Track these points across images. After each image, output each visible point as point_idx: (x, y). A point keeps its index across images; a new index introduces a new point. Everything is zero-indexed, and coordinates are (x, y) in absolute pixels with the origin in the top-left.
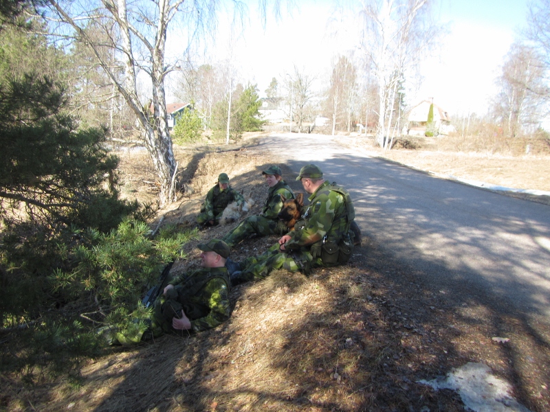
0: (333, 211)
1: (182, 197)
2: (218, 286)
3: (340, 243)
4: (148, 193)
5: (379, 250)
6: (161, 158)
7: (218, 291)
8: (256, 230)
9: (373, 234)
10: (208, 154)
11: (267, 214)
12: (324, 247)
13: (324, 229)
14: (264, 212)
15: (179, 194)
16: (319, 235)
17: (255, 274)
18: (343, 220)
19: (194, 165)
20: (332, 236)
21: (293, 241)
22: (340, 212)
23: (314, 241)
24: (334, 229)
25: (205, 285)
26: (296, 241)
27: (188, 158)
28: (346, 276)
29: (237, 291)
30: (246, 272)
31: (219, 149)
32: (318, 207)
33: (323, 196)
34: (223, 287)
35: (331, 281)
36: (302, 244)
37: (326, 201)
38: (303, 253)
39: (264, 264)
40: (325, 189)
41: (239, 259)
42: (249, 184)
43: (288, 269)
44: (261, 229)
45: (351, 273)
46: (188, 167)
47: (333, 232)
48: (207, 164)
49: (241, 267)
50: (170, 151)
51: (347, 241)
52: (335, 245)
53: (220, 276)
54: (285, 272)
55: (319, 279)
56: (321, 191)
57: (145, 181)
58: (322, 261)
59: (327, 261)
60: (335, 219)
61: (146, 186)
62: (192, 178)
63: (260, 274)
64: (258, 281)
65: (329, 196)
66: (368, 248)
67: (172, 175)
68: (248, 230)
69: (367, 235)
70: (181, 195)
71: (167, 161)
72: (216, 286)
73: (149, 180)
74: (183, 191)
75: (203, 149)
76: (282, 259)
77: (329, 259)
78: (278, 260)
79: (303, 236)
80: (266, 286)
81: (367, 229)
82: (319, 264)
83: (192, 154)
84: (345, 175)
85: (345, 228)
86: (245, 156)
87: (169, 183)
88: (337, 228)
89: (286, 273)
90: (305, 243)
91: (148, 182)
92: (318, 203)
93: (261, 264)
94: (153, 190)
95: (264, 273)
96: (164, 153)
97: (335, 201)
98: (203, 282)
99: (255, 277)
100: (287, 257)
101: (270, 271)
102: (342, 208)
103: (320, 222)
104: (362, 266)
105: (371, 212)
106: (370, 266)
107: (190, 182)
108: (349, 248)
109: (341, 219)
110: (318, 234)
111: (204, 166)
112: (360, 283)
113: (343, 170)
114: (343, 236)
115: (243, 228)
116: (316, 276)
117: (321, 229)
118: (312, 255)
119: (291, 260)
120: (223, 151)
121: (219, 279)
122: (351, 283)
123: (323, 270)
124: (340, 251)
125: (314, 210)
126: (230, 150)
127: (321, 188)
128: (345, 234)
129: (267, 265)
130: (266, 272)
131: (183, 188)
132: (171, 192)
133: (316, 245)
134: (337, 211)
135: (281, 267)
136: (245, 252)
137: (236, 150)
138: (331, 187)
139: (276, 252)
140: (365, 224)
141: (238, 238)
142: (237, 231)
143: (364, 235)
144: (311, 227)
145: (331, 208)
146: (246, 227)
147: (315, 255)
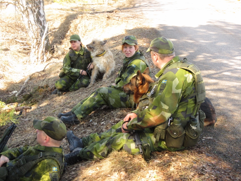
0: (179, 91)
1: (52, 57)
2: (48, 167)
3: (186, 126)
4: (20, 52)
5: (233, 133)
6: (32, 18)
7: (48, 173)
8: (107, 102)
9: (230, 113)
10: (80, 16)
11: (119, 85)
12: (168, 130)
13: (169, 111)
14: (117, 83)
15: (49, 55)
16: (163, 117)
17: (94, 153)
18: (191, 101)
19: (66, 26)
20: (178, 118)
21: (136, 122)
22: (188, 92)
23: (158, 123)
24: (180, 110)
25: (36, 166)
26: (138, 122)
27: (60, 18)
28: (189, 164)
29: (74, 171)
30: (86, 150)
31: (94, 10)
32: (164, 86)
33: (170, 74)
34: (55, 169)
35: (172, 169)
36: (144, 125)
37: (173, 79)
38: (146, 134)
39: (104, 144)
40: (173, 66)
41: (85, 132)
42: (115, 48)
43: (129, 151)
44: (112, 101)
45: (196, 162)
46: (60, 28)
47: (180, 114)
48: (79, 25)
49: (83, 144)
50: (41, 11)
51: (195, 125)
52: (181, 129)
53: (53, 157)
54: (124, 154)
55: (159, 165)
56: (169, 68)
57: (17, 40)
58: (166, 145)
59: (171, 145)
60: (183, 100)
61: (18, 45)
62: (63, 39)
63: (100, 154)
64: (97, 161)
65: (177, 74)
66: (221, 129)
67: (41, 36)
68: (98, 102)
69: (223, 114)
70: (51, 55)
71: (38, 21)
72: (47, 168)
73: (22, 39)
74: (53, 51)
75: (77, 10)
76: (123, 140)
77: (174, 143)
78: (118, 141)
79: (145, 118)
80: (103, 169)
81: (225, 107)
82: (163, 147)
83: (65, 15)
84: (215, 43)
85: (194, 110)
86: (117, 18)
87: (38, 44)
88: (184, 109)
89: (126, 156)
90: (148, 125)
91: (21, 41)
92: (164, 81)
93: (101, 143)
94: (24, 49)
95: (104, 153)
96: (35, 14)
97: (183, 80)
98: (34, 162)
99: (95, 157)
100: (129, 138)
101: (109, 152)
102: (192, 88)
103: (165, 103)
104: (210, 153)
105: (233, 87)
106: (219, 153)
107: (61, 43)
108: (196, 133)
109: (189, 100)
110: (162, 115)
111: (76, 27)
112: (202, 174)
113: (214, 37)
114: (191, 118)
115: (93, 99)
116: (157, 161)
117: (166, 110)
118: (155, 137)
119: (132, 142)
120: (97, 13)
121: (50, 160)
122: (192, 174)
123: (166, 155)
124: (185, 134)
125: (159, 89)
126: (104, 12)
127: (169, 65)
128: (193, 117)
129: (107, 145)
130: (106, 152)
131: (53, 49)
132: (40, 52)
133: (160, 127)
134: (184, 91)
135: (121, 149)
136: (93, 125)
137: (110, 12)
138: (180, 64)
139: (119, 131)
140: (225, 101)
141: (87, 110)
142: (87, 103)
143: (220, 114)
144: (154, 108)
145: (177, 88)
146: (97, 98)
147: (158, 138)
